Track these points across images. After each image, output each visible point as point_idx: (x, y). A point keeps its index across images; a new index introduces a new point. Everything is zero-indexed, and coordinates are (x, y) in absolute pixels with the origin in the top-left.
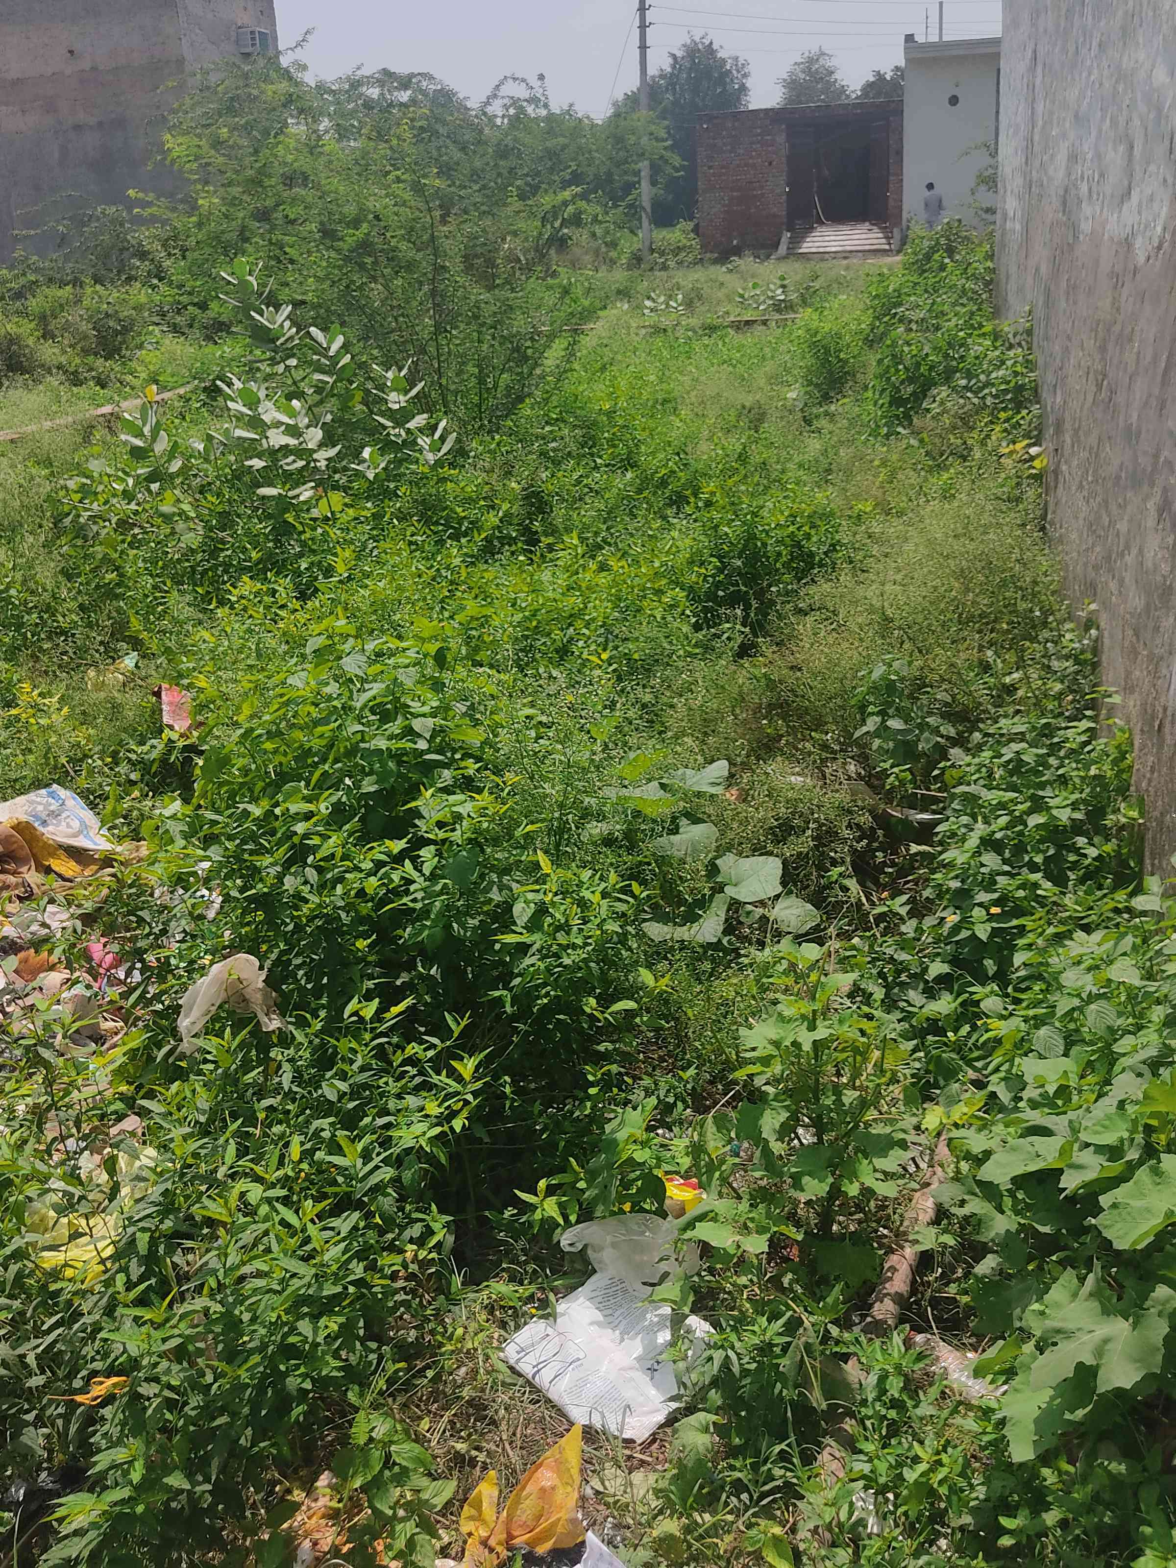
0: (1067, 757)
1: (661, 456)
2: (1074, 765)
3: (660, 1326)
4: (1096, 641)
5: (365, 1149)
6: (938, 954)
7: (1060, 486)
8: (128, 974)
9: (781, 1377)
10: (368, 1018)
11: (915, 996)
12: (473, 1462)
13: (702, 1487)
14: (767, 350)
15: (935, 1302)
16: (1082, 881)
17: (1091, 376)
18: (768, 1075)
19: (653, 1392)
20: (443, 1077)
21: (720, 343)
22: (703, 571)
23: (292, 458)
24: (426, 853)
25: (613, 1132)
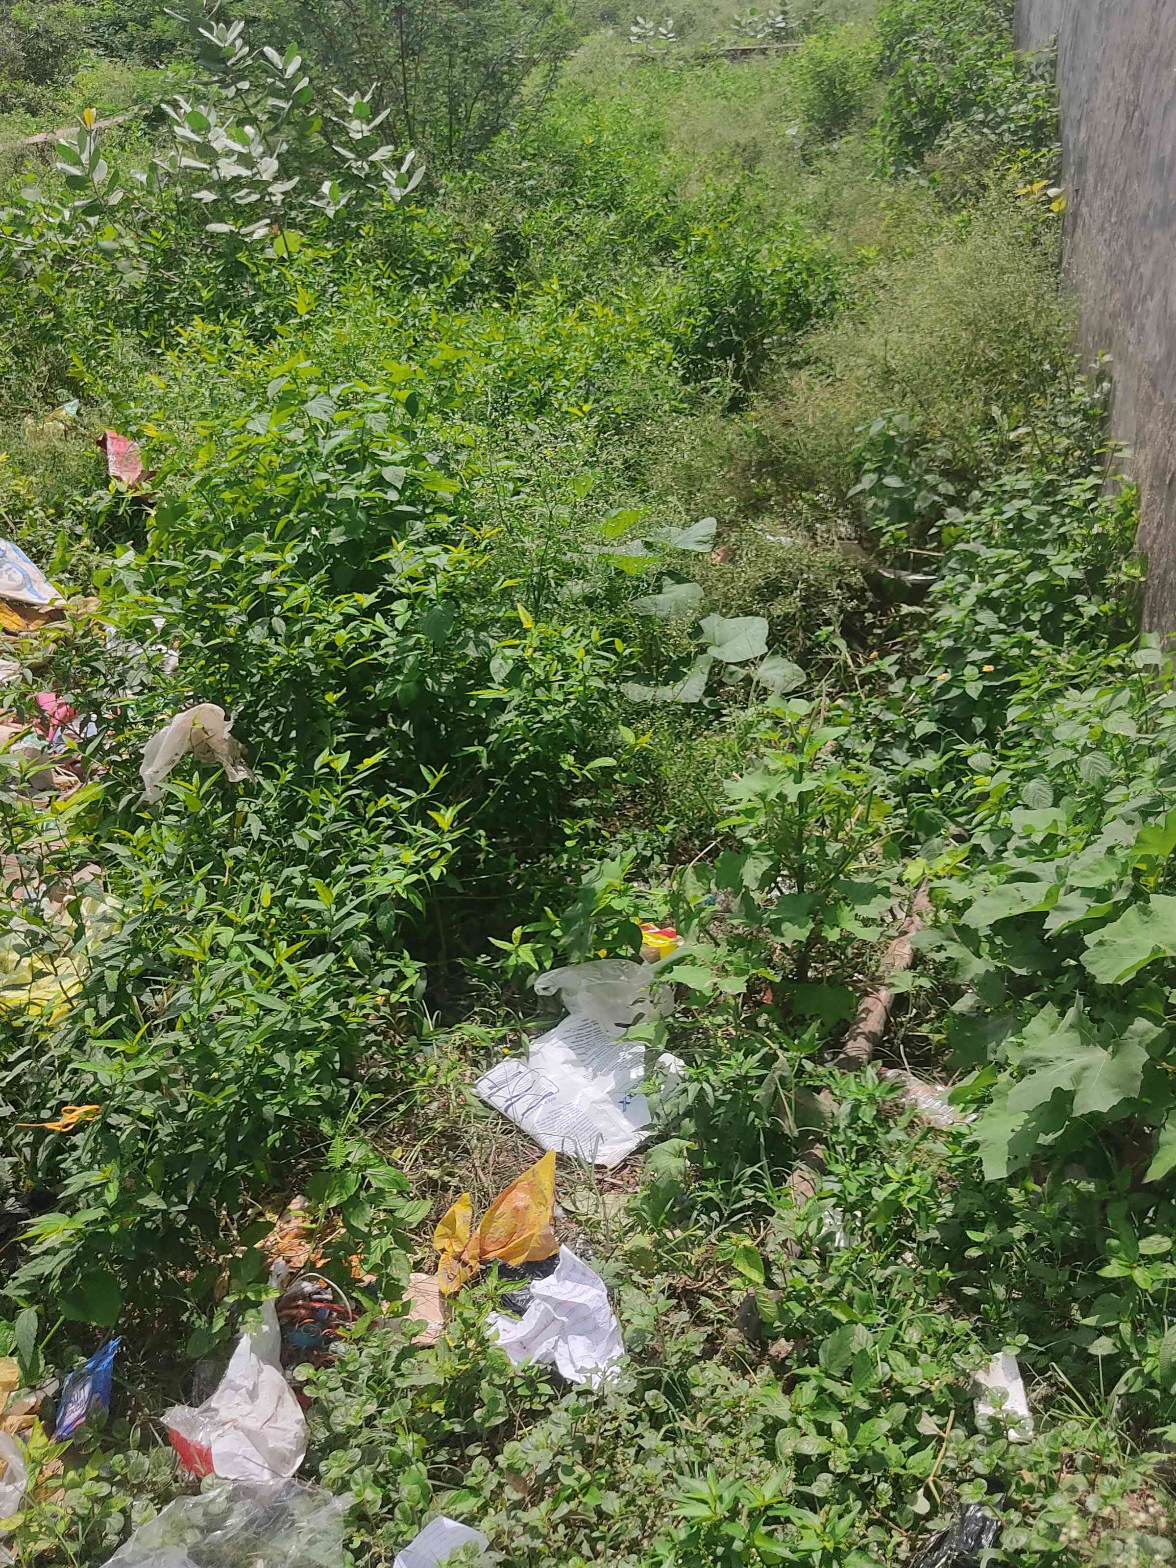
0: (1069, 515)
1: (648, 197)
2: (1076, 525)
3: (634, 1063)
4: (1108, 394)
5: (339, 896)
6: (925, 714)
7: (1079, 231)
8: (83, 725)
9: (755, 1106)
10: (339, 771)
11: (899, 755)
12: (445, 1187)
13: (673, 1207)
14: (766, 82)
15: (907, 1041)
16: (1076, 641)
17: (1122, 107)
18: (751, 827)
19: (624, 1123)
20: (418, 827)
21: (714, 74)
22: (692, 321)
23: (246, 191)
24: (399, 607)
25: (591, 882)
